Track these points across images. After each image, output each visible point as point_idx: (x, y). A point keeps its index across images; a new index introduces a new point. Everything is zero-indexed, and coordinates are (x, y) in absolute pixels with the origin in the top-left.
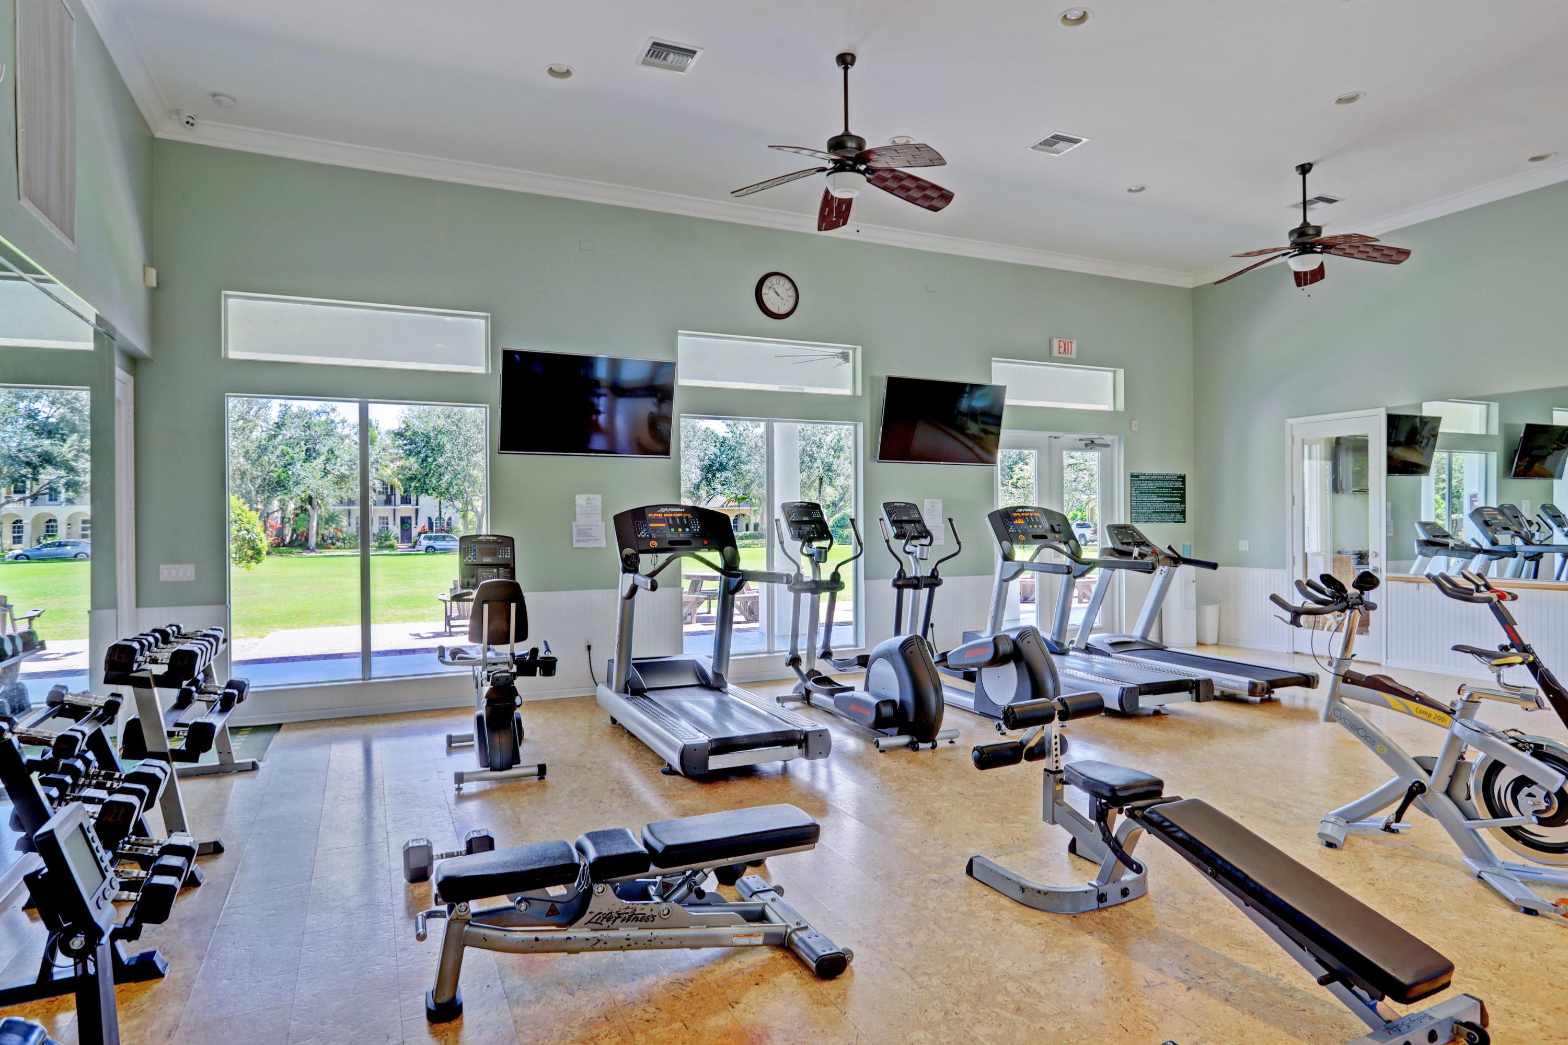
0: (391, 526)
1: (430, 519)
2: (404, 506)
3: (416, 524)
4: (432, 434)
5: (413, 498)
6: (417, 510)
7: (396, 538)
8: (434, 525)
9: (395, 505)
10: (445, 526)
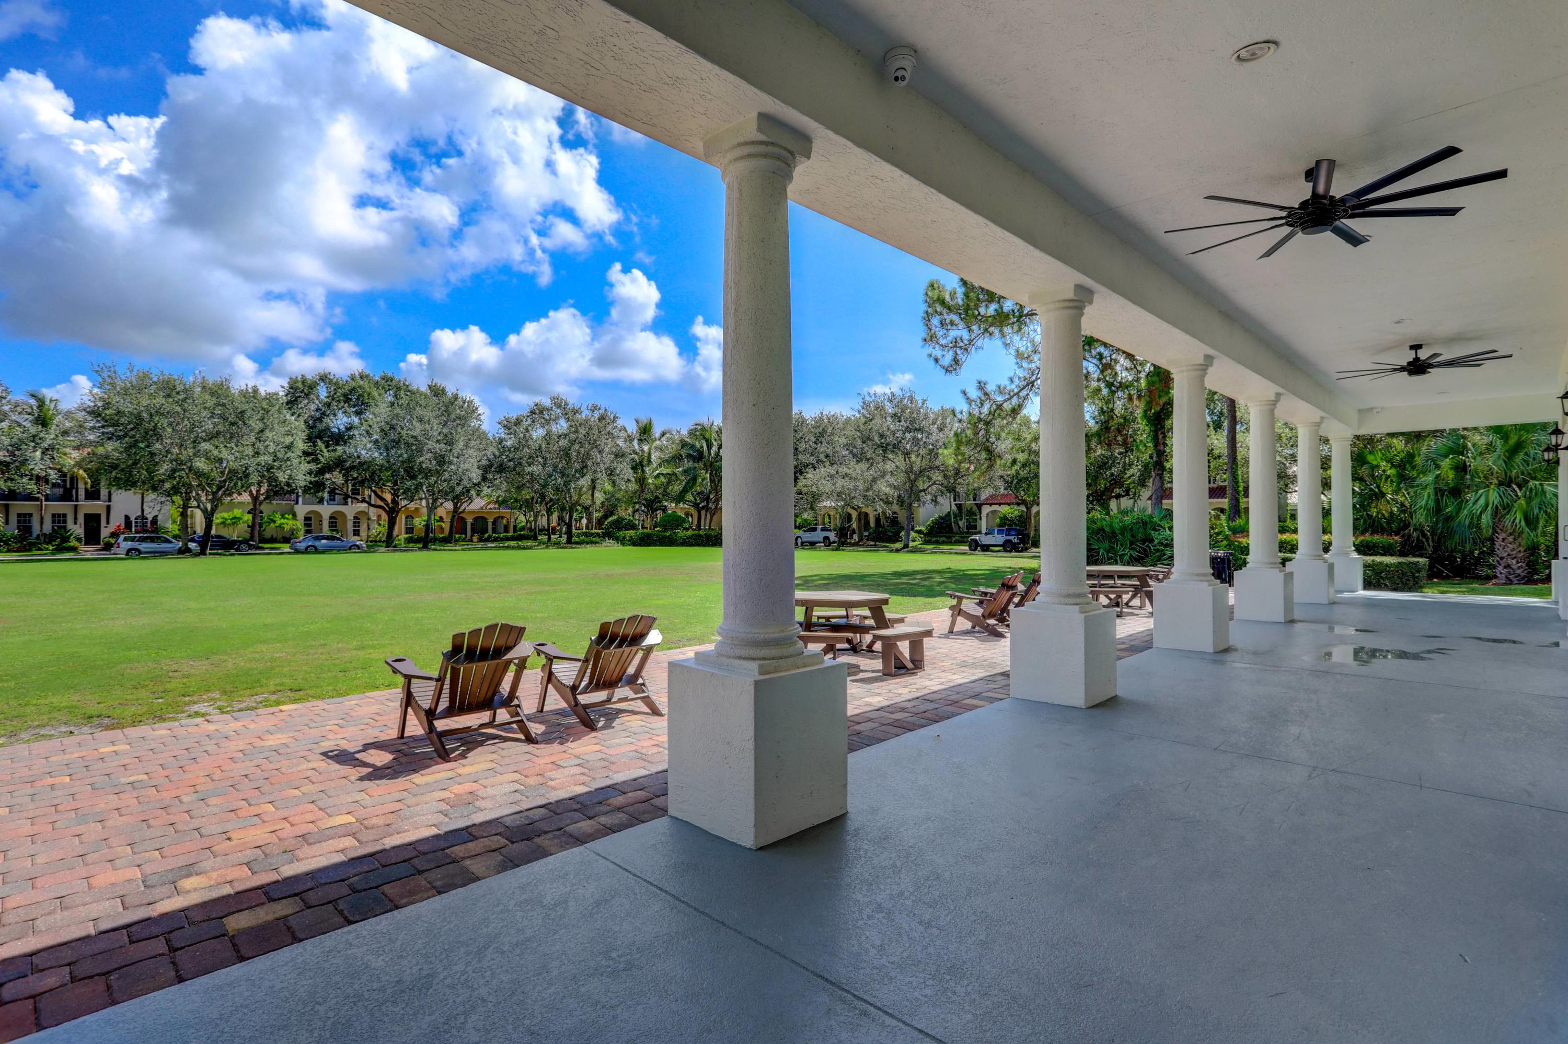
0: (70, 525)
1: (127, 517)
2: (90, 503)
3: (108, 522)
4: (145, 415)
5: (104, 492)
6: (108, 508)
7: (78, 540)
8: (133, 524)
9: (77, 500)
10: (149, 525)
